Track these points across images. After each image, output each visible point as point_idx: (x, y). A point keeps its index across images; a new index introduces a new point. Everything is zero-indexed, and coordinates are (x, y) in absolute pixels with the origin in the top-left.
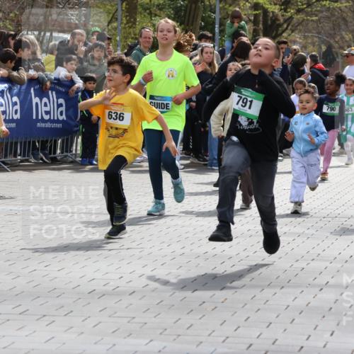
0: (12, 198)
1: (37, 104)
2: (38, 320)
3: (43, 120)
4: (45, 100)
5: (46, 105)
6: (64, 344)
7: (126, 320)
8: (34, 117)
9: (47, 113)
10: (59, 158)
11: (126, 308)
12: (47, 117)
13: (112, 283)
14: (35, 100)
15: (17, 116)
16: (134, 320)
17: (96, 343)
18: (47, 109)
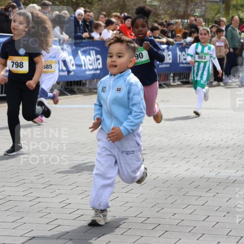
0: (168, 101)
1: (180, 55)
2: (181, 160)
3: (183, 63)
4: (184, 53)
5: (184, 55)
6: (194, 172)
7: (225, 161)
8: (178, 61)
9: (185, 59)
10: (191, 81)
11: (225, 155)
12: (184, 62)
13: (217, 143)
14: (179, 53)
15: (170, 61)
16: (229, 161)
17: (210, 172)
18: (185, 57)
